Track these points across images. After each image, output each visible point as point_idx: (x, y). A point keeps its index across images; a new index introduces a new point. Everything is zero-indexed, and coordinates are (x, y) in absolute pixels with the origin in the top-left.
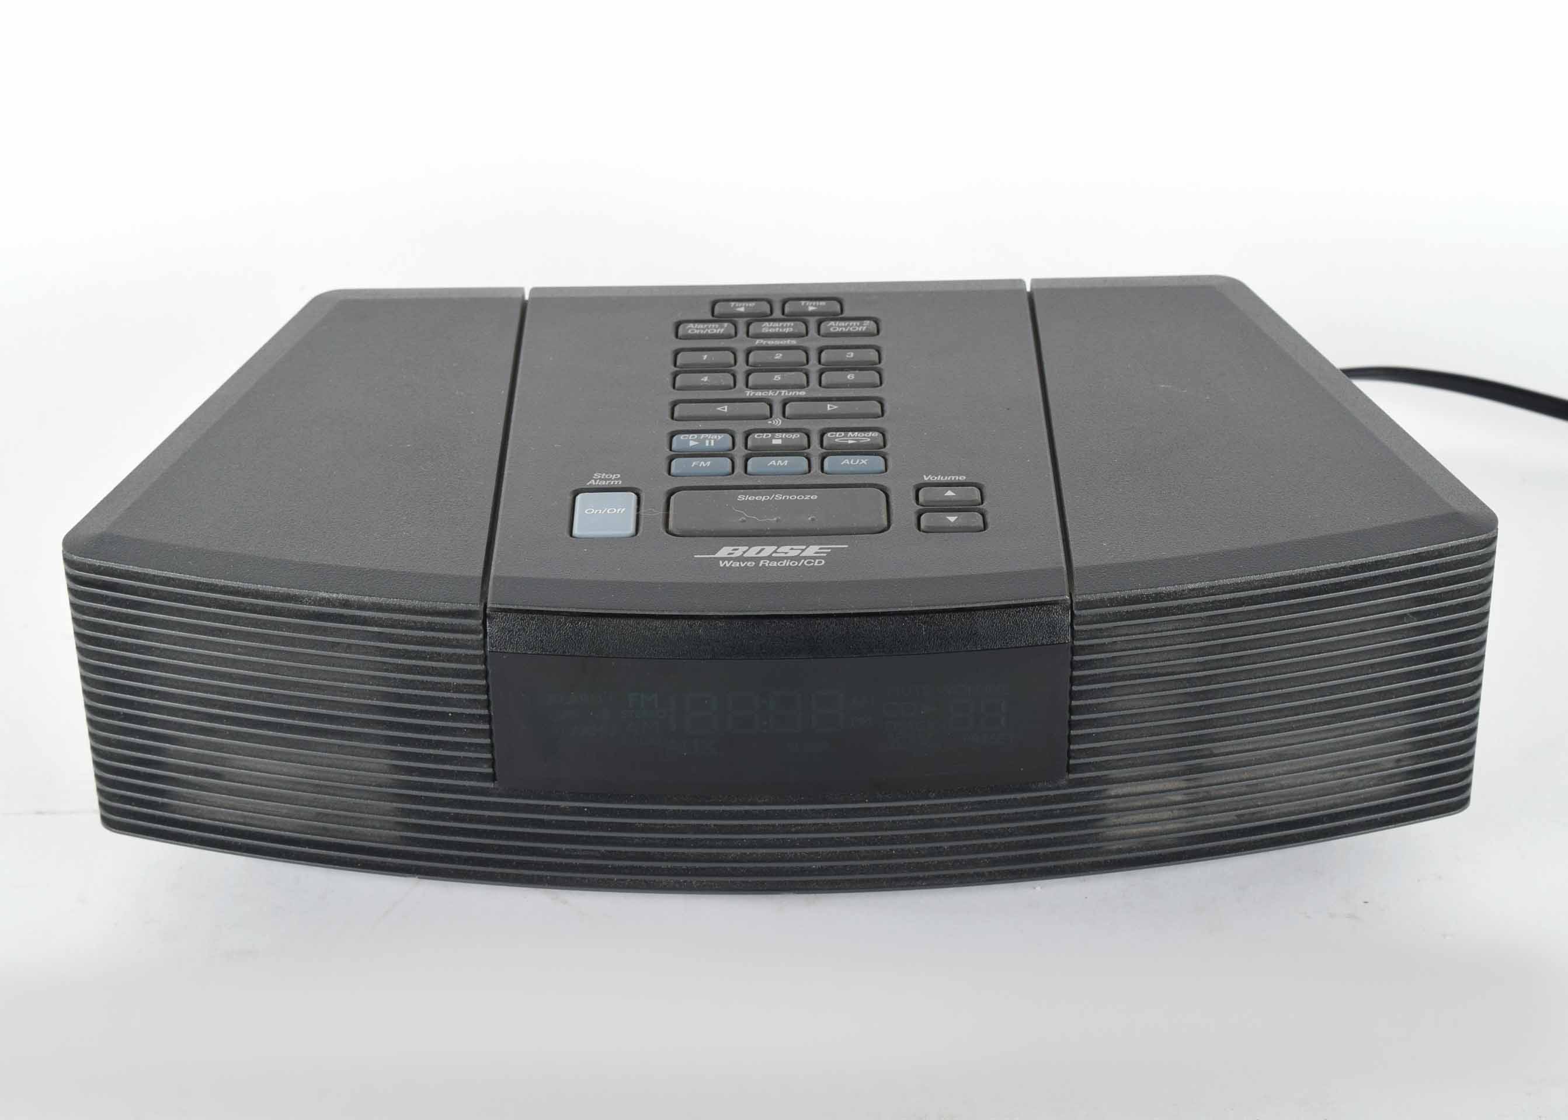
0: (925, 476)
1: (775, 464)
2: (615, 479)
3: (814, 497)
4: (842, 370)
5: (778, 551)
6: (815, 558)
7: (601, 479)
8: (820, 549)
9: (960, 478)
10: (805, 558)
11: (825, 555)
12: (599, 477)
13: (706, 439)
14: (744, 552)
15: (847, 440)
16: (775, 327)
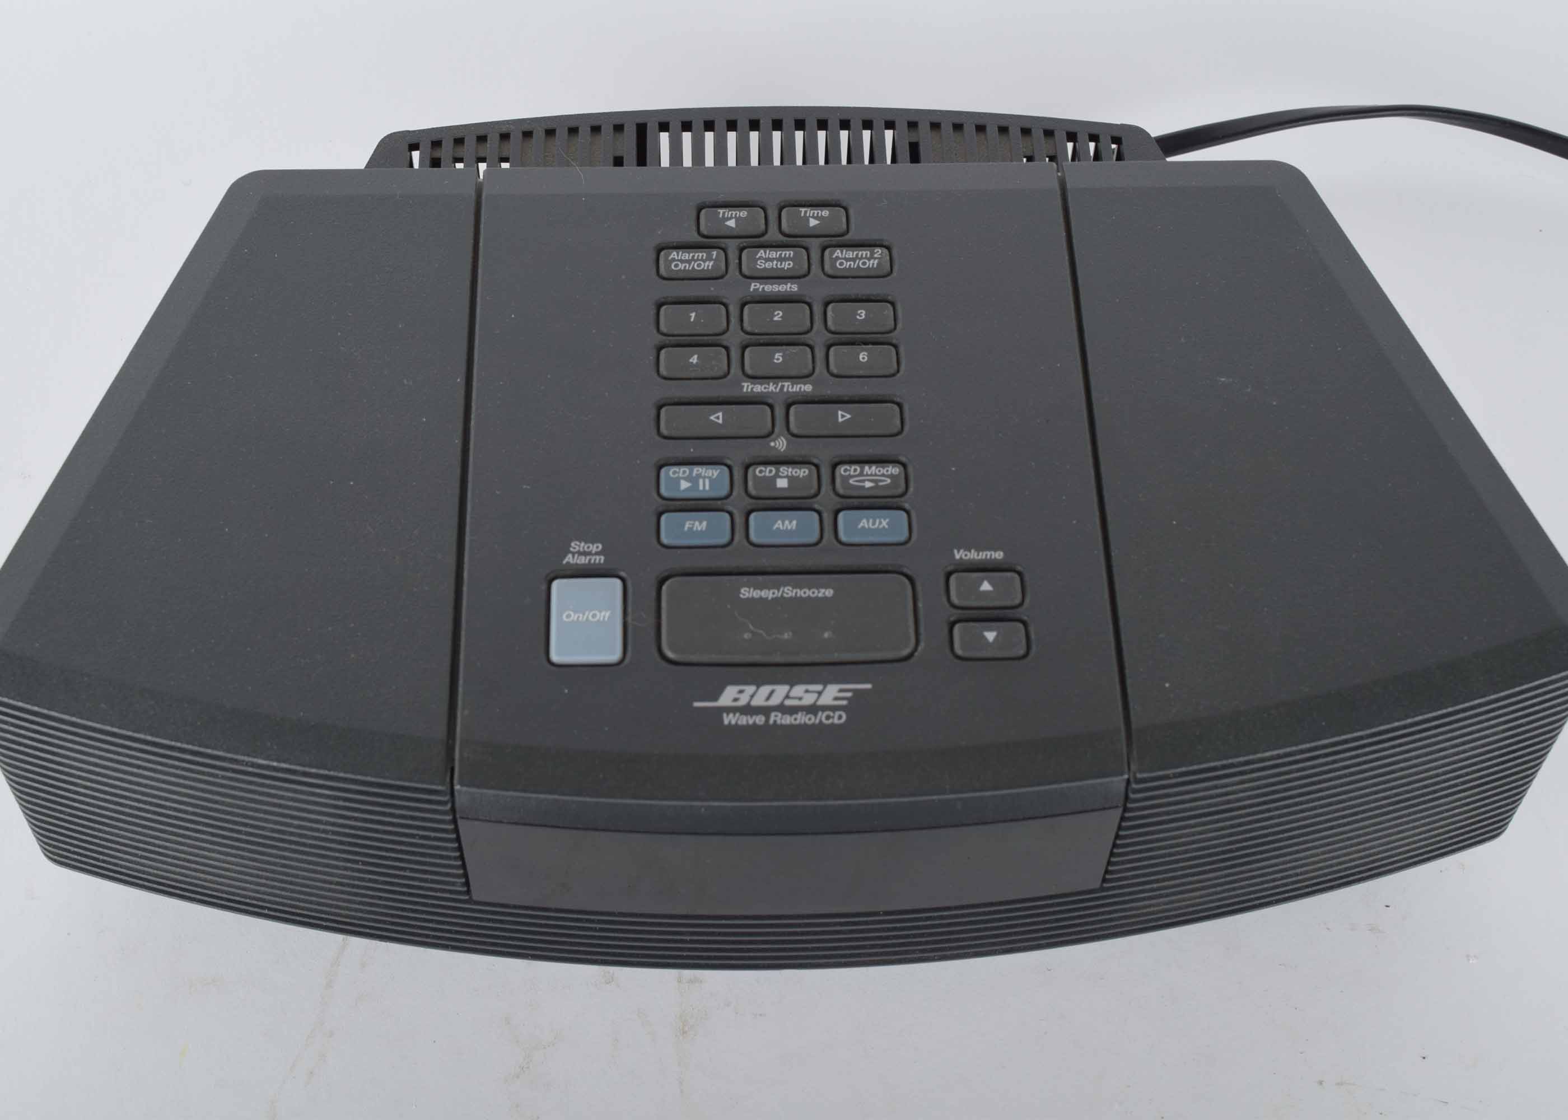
0: (956, 551)
1: (781, 526)
2: (597, 554)
3: (829, 593)
4: (852, 343)
5: (792, 694)
6: (834, 708)
7: (580, 553)
8: (841, 691)
9: (997, 555)
10: (825, 708)
11: (844, 703)
12: (577, 548)
13: (699, 476)
14: (752, 696)
15: (863, 481)
16: (771, 260)
